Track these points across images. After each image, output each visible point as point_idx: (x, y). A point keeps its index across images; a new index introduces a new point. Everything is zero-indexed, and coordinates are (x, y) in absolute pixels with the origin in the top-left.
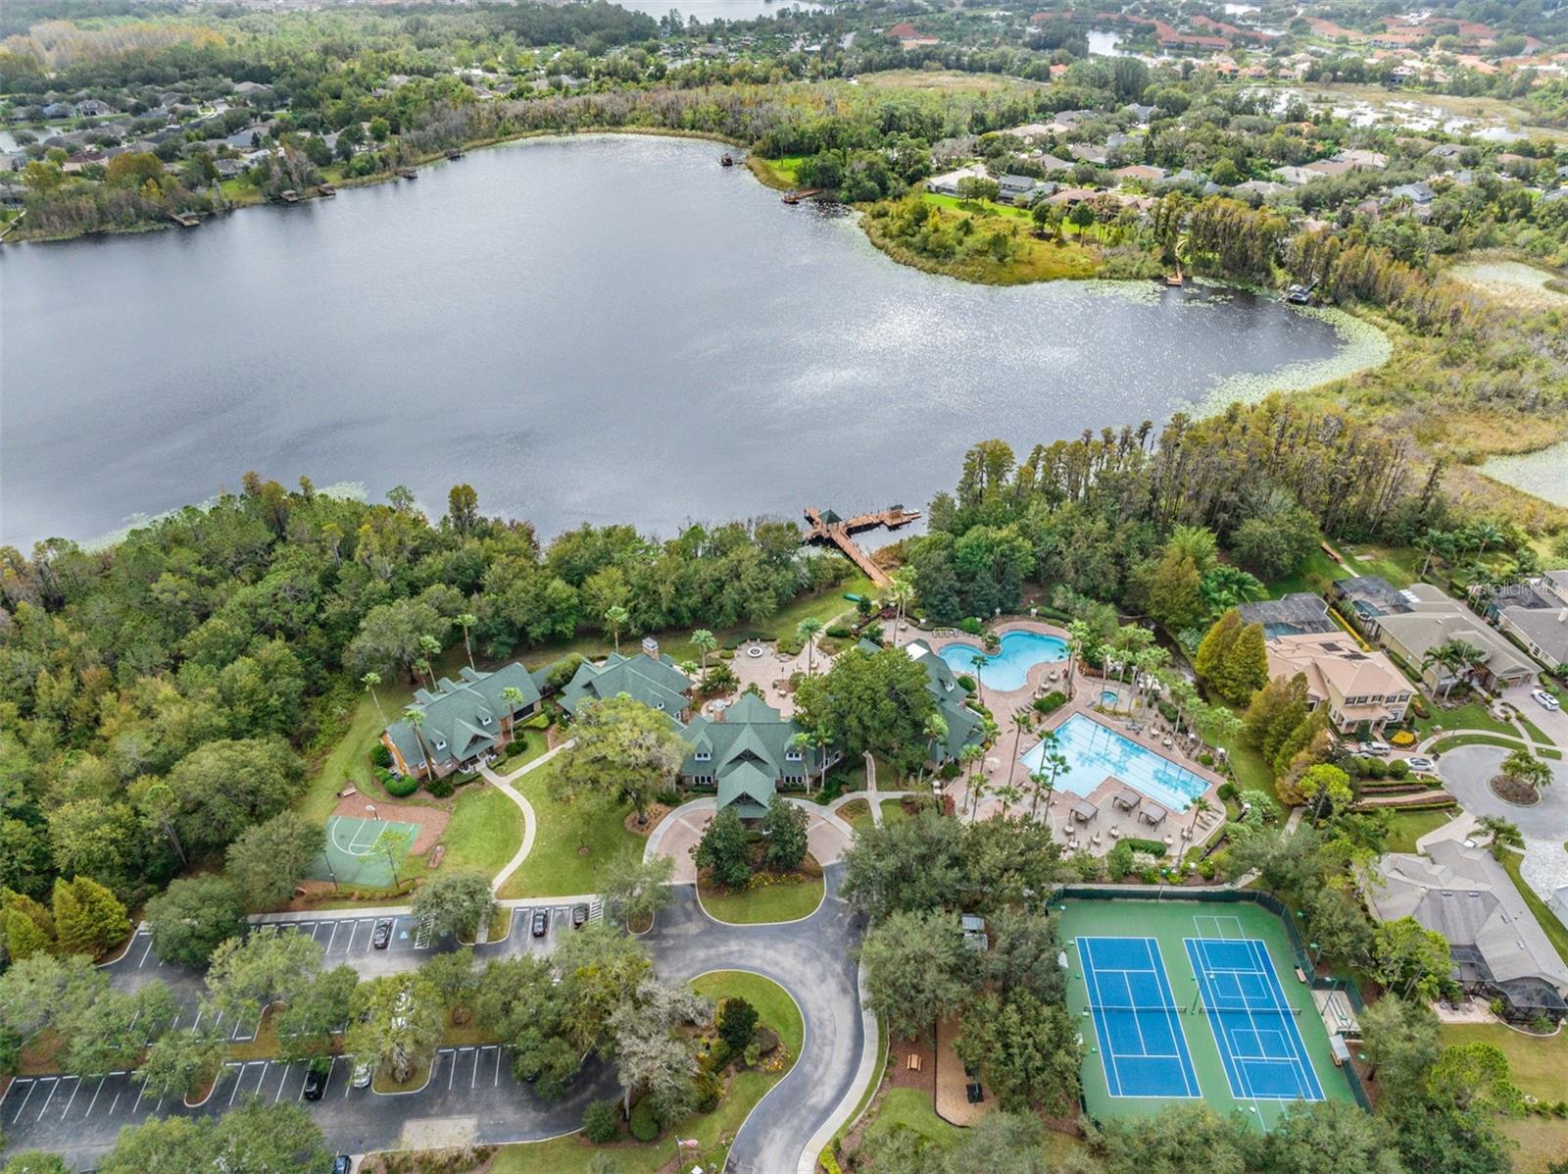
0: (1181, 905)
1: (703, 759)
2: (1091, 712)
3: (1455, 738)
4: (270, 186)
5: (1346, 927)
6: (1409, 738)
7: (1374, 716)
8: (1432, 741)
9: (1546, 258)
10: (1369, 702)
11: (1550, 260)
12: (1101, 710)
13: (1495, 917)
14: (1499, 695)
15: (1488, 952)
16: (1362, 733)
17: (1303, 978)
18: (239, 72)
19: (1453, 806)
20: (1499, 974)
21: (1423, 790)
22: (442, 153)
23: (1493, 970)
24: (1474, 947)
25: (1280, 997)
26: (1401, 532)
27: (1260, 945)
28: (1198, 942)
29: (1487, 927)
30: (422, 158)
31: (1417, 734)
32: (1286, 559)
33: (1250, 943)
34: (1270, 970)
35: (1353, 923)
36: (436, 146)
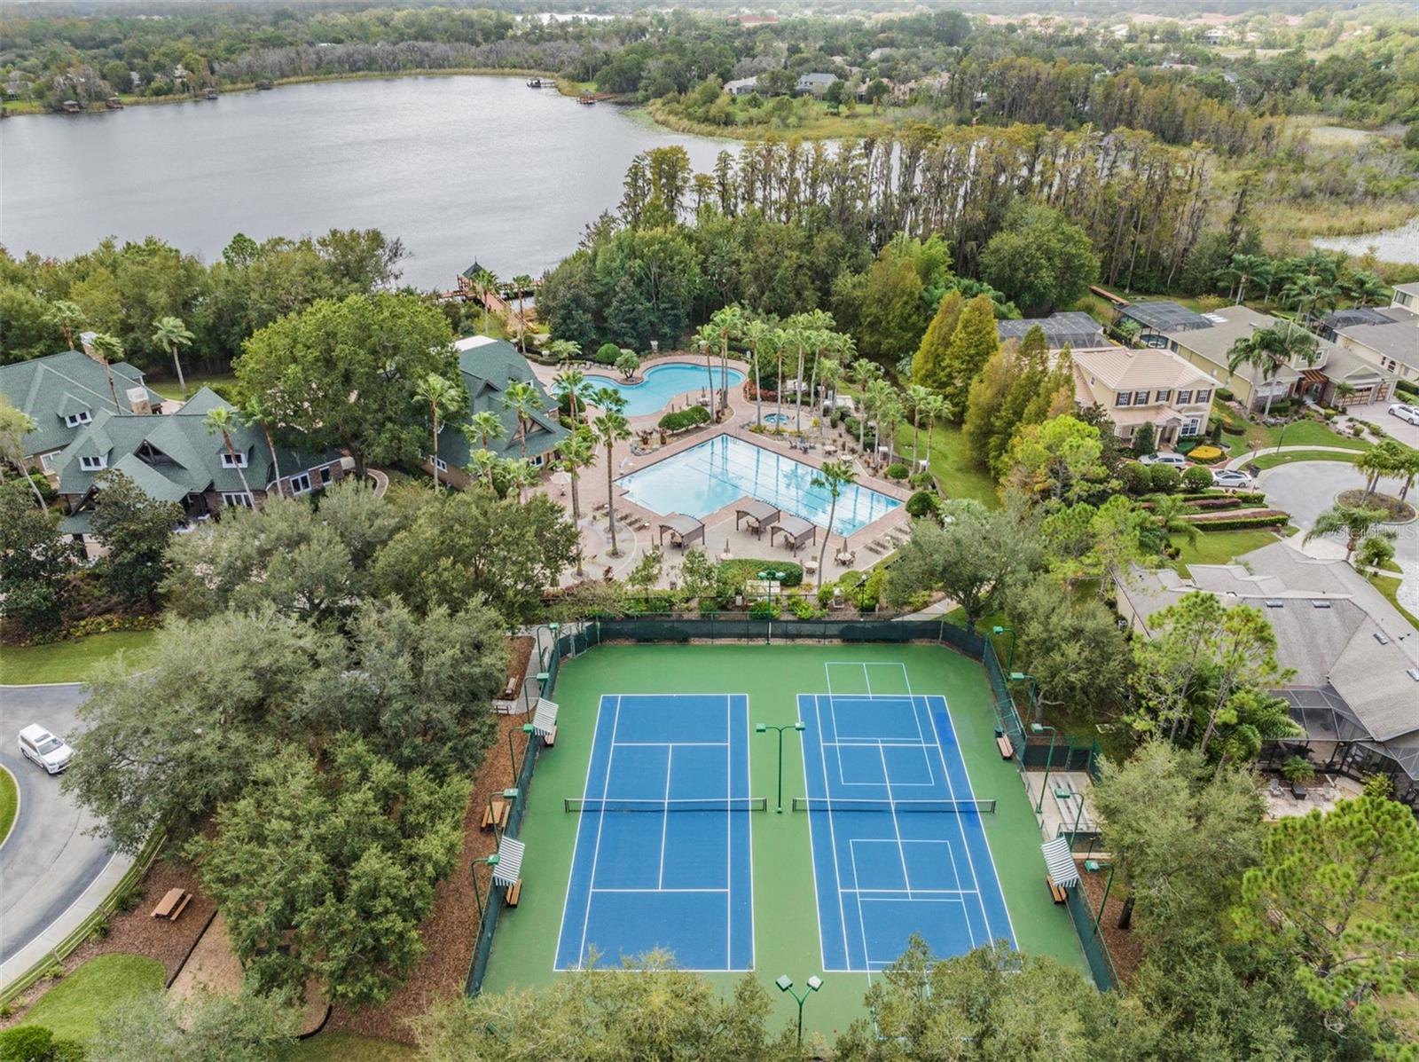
0: (809, 649)
1: (93, 468)
2: (745, 434)
3: (1285, 454)
4: (51, 98)
5: (1076, 634)
6: (1214, 452)
7: (1159, 420)
8: (1249, 457)
9: (1365, 121)
10: (1152, 402)
11: (1368, 121)
12: (760, 430)
13: (1363, 638)
14: (1344, 412)
15: (1355, 695)
16: (1144, 442)
17: (1007, 751)
18: (90, 43)
19: (1284, 522)
20: (1380, 726)
21: (1235, 505)
22: (253, 85)
23: (1366, 722)
24: (1330, 688)
25: (959, 781)
26: (1204, 272)
27: (937, 703)
28: (824, 701)
29: (1349, 656)
30: (229, 87)
31: (1226, 450)
32: (1047, 276)
33: (919, 702)
34: (948, 740)
35: (1090, 625)
36: (247, 78)
